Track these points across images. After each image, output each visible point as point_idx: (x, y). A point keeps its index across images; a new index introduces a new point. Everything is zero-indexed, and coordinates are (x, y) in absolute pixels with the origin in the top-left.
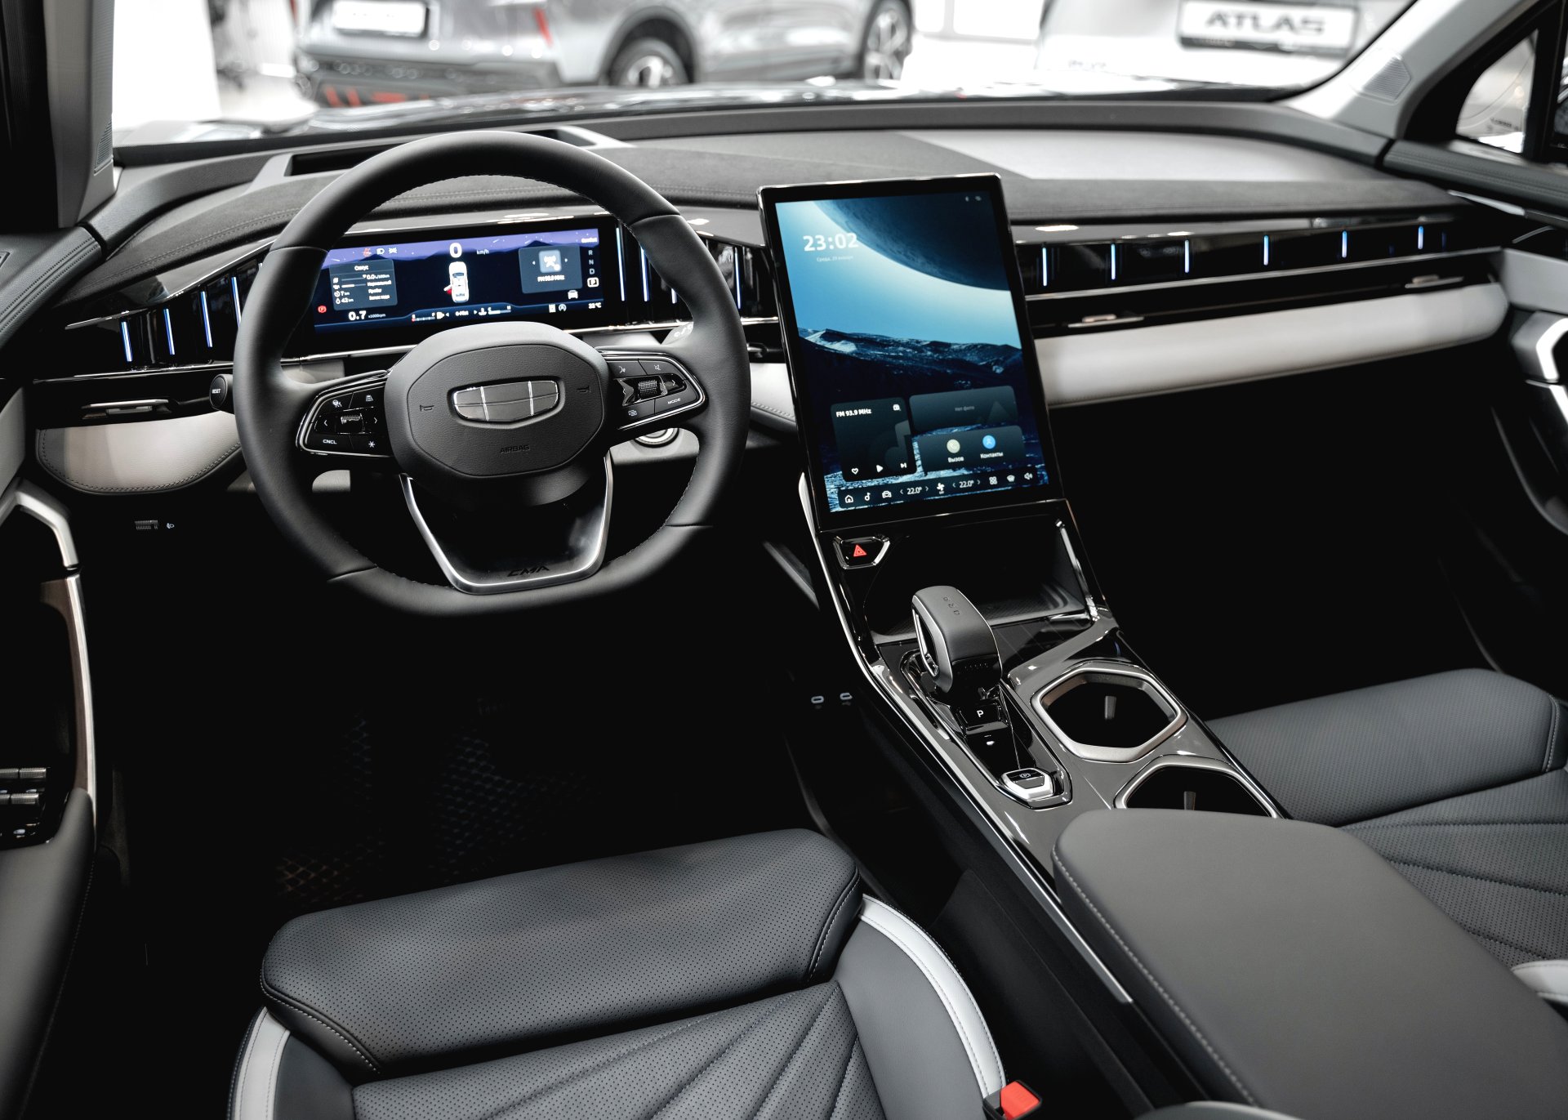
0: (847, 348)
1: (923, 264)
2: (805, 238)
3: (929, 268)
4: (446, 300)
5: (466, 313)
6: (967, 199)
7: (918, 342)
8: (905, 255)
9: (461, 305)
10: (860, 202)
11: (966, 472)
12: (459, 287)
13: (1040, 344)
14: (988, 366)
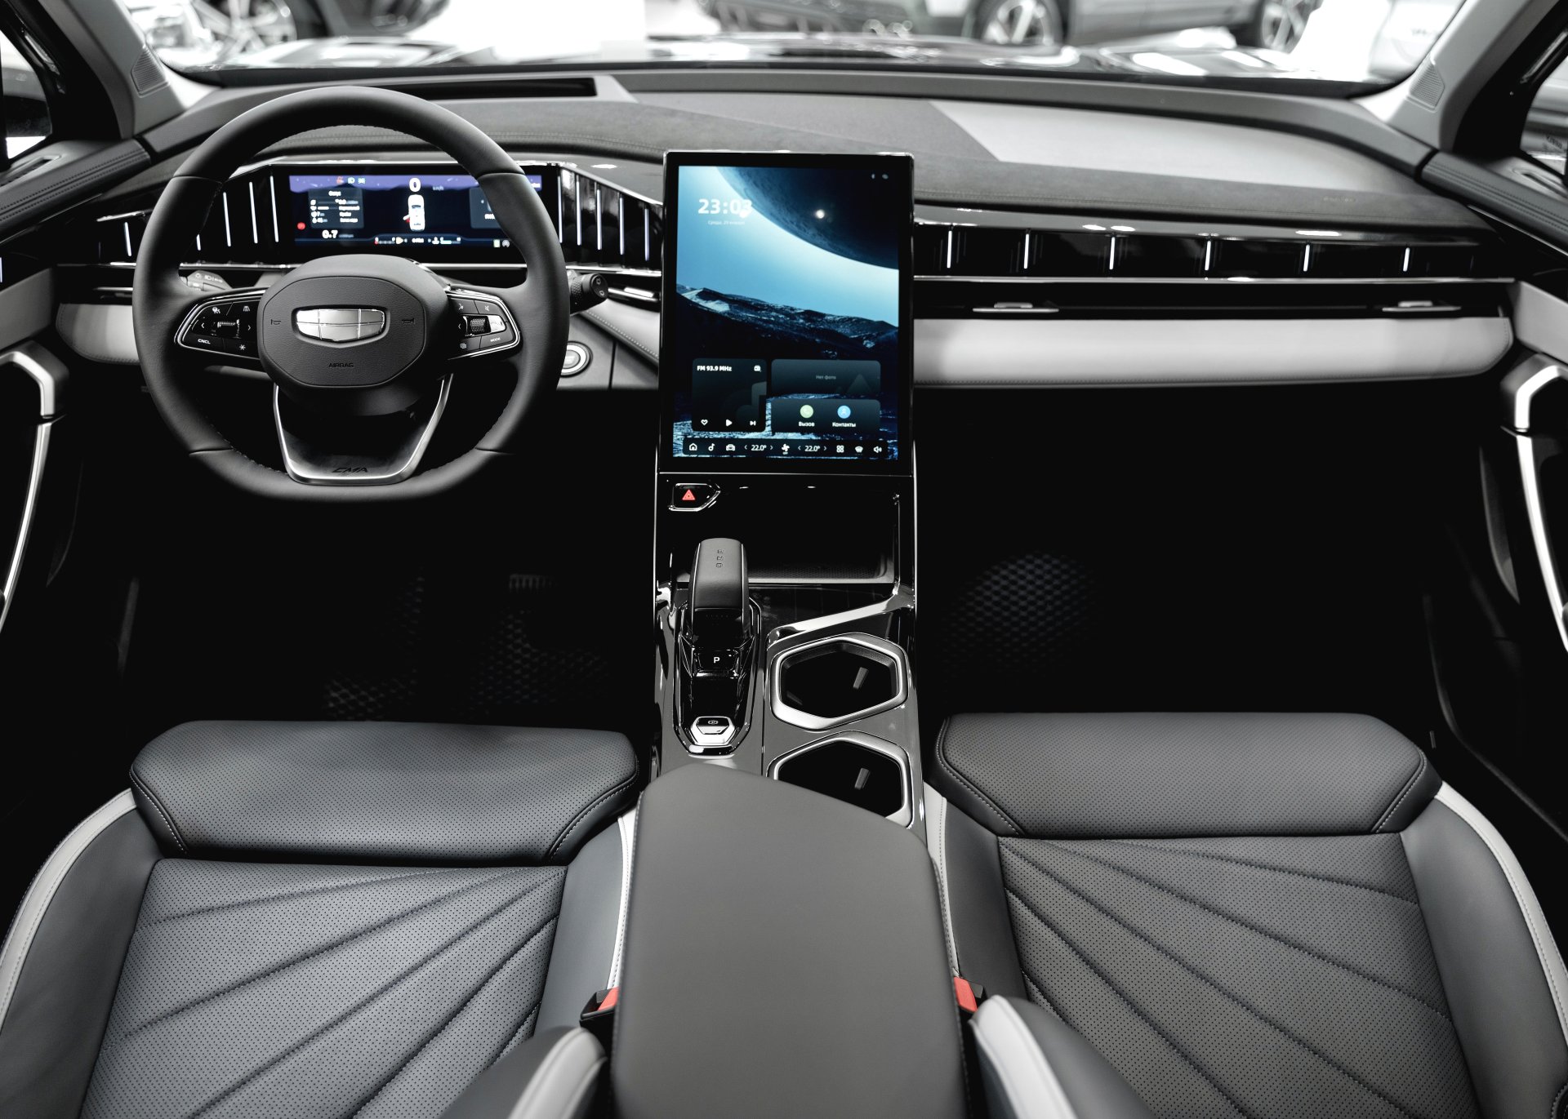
0: (720, 307)
1: (814, 235)
2: (701, 201)
3: (819, 240)
4: (404, 228)
5: (421, 241)
6: (873, 176)
7: (792, 309)
8: (797, 226)
9: (418, 234)
10: (763, 171)
11: (814, 438)
12: (416, 218)
13: (919, 325)
14: (860, 340)
